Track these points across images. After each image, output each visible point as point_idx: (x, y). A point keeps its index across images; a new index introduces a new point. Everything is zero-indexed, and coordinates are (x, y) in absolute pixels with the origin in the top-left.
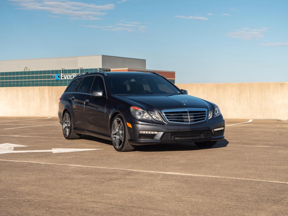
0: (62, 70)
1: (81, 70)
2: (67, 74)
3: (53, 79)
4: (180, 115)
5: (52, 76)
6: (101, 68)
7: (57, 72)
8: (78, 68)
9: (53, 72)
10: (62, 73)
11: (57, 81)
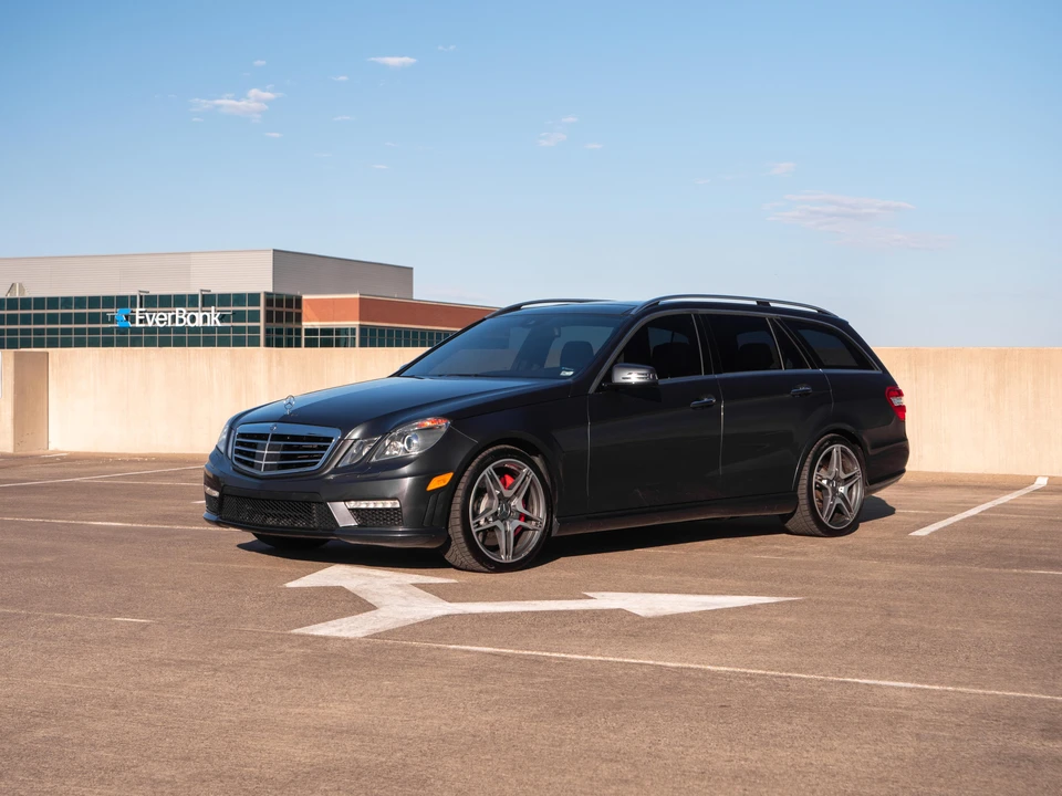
0: (141, 297)
1: (203, 296)
2: (158, 309)
3: (110, 326)
4: (250, 445)
5: (104, 314)
6: (270, 290)
7: (122, 301)
8: (196, 291)
9: (109, 301)
10: (138, 305)
11: (122, 331)
